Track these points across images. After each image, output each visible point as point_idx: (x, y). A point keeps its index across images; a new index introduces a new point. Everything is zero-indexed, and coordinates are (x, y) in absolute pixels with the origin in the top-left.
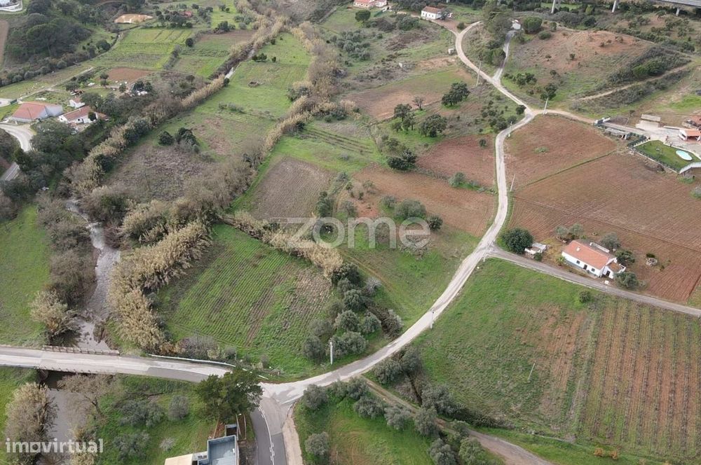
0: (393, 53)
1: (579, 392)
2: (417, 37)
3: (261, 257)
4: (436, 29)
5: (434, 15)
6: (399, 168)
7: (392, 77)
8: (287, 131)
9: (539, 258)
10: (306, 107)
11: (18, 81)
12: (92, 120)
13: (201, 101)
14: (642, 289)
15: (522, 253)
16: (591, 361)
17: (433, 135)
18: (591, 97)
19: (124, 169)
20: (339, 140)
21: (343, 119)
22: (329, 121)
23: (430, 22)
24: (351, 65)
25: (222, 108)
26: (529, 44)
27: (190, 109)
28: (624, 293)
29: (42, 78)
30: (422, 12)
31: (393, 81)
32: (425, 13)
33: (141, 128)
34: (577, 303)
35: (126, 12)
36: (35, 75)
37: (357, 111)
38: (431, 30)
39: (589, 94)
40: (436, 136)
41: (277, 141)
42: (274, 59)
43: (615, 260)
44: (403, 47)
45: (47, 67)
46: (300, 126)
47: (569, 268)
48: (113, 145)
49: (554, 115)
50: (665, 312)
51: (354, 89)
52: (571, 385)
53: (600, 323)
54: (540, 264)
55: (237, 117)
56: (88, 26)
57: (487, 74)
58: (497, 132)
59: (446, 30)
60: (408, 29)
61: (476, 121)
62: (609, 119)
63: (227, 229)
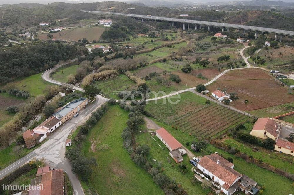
0: (216, 49)
1: (182, 118)
2: (230, 46)
3: (126, 81)
4: (239, 44)
5: (241, 40)
6: (185, 72)
7: (209, 54)
8: (160, 61)
9: (204, 94)
10: (171, 57)
11: (100, 43)
12: (110, 50)
13: (143, 53)
14: (231, 105)
15: (200, 92)
16: (193, 114)
17: (204, 66)
18: (279, 66)
19: (110, 62)
20: (174, 65)
21: (181, 61)
22: (176, 61)
23: (238, 42)
24: (199, 51)
25: (147, 55)
26: (269, 50)
27: (139, 54)
28: (222, 105)
29: (107, 43)
30: (237, 39)
31: (208, 55)
32: (238, 39)
33: (121, 54)
34: (205, 103)
35: (142, 33)
36: (105, 42)
37: (187, 59)
38: (237, 45)
39: (279, 65)
40: (205, 67)
41: (155, 62)
42: (174, 47)
43: (229, 97)
44: (221, 48)
45: (109, 41)
46: (165, 60)
47: (212, 98)
48: (111, 56)
49: (257, 68)
50: (233, 111)
51: (192, 55)
52: (182, 116)
53: (206, 108)
54: (204, 95)
55: (149, 57)
56: (128, 35)
57: (245, 57)
58: (228, 69)
59: (243, 45)
60: (229, 43)
61: (224, 65)
62: (279, 72)
63: (124, 75)
